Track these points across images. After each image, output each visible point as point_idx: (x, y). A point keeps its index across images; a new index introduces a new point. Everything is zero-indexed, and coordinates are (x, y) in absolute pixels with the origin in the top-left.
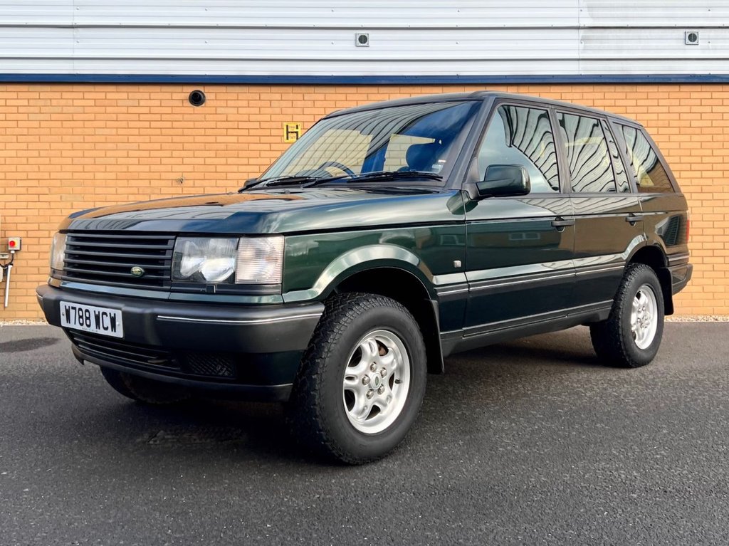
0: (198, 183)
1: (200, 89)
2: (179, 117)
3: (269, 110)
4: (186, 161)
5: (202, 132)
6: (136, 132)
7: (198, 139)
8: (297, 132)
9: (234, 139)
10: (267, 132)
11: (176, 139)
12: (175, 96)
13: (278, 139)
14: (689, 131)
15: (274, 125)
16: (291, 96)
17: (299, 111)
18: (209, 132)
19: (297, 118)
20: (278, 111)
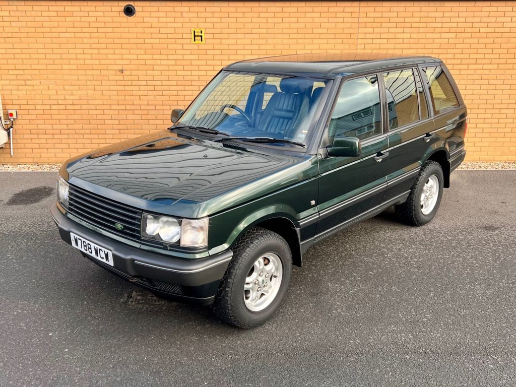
0: (133, 73)
1: (132, 3)
2: (117, 25)
3: (181, 20)
4: (124, 56)
5: (134, 35)
6: (88, 35)
7: (132, 41)
8: (201, 36)
9: (157, 41)
10: (180, 36)
11: (116, 41)
12: (114, 9)
13: (188, 41)
14: (478, 35)
15: (185, 30)
16: (196, 9)
17: (202, 20)
18: (139, 35)
19: (201, 25)
20: (187, 20)
